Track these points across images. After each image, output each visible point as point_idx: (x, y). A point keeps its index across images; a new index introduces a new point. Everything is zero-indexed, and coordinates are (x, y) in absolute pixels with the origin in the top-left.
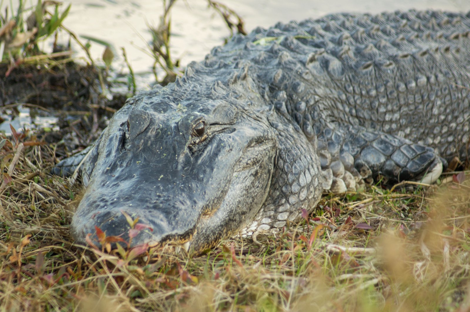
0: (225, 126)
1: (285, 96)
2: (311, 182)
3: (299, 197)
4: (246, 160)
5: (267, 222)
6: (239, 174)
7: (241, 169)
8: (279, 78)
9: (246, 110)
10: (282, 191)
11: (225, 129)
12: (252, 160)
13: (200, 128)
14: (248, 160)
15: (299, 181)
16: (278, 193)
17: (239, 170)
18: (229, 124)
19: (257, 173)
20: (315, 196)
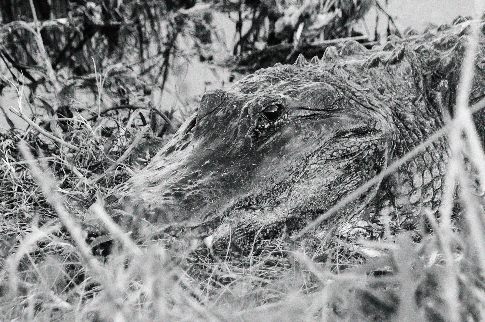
0: (317, 112)
1: (446, 86)
2: (429, 184)
3: (409, 199)
4: (331, 151)
5: (363, 226)
6: (320, 167)
7: (323, 161)
8: (446, 65)
9: (356, 97)
10: (390, 191)
11: (314, 115)
12: (340, 152)
13: (273, 111)
14: (334, 152)
15: (412, 181)
16: (385, 194)
17: (318, 162)
18: (323, 110)
19: (348, 167)
20: (435, 200)
